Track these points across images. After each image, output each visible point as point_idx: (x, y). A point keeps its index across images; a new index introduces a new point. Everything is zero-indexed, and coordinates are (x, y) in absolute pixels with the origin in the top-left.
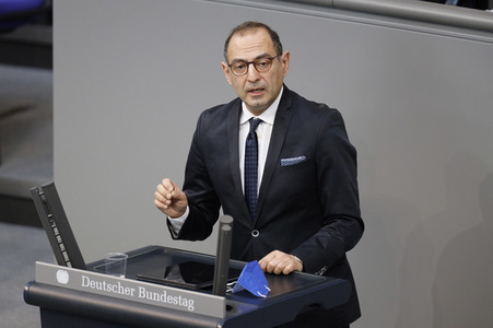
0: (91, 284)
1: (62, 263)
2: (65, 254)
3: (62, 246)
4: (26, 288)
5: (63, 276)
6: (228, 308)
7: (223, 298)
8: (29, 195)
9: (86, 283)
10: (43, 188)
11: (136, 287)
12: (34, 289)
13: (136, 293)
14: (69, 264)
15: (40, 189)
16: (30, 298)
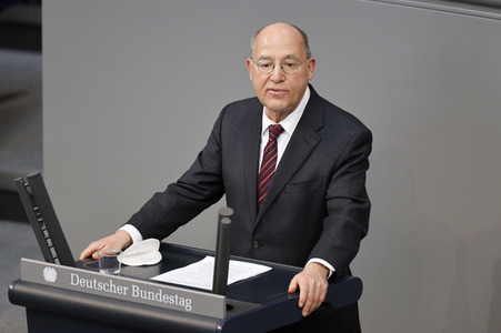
0: (80, 282)
1: (50, 259)
2: (52, 250)
3: (49, 241)
4: (11, 287)
5: (50, 274)
6: (229, 308)
7: (223, 297)
8: (14, 187)
9: (75, 282)
10: (29, 178)
11: (129, 285)
12: (19, 288)
13: (130, 292)
14: (57, 260)
15: (26, 180)
16: (15, 298)
